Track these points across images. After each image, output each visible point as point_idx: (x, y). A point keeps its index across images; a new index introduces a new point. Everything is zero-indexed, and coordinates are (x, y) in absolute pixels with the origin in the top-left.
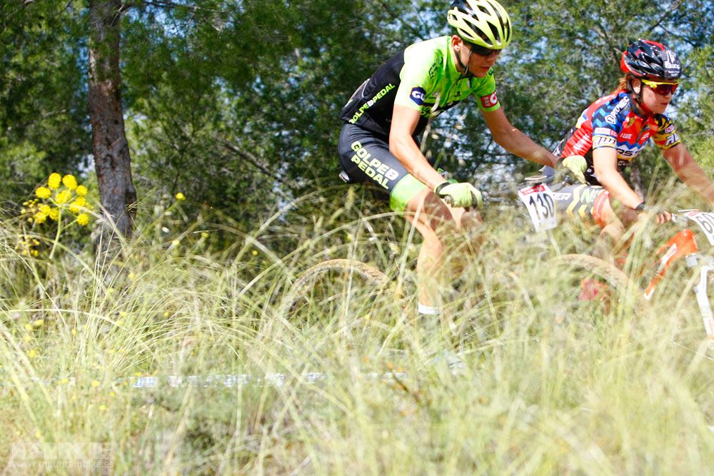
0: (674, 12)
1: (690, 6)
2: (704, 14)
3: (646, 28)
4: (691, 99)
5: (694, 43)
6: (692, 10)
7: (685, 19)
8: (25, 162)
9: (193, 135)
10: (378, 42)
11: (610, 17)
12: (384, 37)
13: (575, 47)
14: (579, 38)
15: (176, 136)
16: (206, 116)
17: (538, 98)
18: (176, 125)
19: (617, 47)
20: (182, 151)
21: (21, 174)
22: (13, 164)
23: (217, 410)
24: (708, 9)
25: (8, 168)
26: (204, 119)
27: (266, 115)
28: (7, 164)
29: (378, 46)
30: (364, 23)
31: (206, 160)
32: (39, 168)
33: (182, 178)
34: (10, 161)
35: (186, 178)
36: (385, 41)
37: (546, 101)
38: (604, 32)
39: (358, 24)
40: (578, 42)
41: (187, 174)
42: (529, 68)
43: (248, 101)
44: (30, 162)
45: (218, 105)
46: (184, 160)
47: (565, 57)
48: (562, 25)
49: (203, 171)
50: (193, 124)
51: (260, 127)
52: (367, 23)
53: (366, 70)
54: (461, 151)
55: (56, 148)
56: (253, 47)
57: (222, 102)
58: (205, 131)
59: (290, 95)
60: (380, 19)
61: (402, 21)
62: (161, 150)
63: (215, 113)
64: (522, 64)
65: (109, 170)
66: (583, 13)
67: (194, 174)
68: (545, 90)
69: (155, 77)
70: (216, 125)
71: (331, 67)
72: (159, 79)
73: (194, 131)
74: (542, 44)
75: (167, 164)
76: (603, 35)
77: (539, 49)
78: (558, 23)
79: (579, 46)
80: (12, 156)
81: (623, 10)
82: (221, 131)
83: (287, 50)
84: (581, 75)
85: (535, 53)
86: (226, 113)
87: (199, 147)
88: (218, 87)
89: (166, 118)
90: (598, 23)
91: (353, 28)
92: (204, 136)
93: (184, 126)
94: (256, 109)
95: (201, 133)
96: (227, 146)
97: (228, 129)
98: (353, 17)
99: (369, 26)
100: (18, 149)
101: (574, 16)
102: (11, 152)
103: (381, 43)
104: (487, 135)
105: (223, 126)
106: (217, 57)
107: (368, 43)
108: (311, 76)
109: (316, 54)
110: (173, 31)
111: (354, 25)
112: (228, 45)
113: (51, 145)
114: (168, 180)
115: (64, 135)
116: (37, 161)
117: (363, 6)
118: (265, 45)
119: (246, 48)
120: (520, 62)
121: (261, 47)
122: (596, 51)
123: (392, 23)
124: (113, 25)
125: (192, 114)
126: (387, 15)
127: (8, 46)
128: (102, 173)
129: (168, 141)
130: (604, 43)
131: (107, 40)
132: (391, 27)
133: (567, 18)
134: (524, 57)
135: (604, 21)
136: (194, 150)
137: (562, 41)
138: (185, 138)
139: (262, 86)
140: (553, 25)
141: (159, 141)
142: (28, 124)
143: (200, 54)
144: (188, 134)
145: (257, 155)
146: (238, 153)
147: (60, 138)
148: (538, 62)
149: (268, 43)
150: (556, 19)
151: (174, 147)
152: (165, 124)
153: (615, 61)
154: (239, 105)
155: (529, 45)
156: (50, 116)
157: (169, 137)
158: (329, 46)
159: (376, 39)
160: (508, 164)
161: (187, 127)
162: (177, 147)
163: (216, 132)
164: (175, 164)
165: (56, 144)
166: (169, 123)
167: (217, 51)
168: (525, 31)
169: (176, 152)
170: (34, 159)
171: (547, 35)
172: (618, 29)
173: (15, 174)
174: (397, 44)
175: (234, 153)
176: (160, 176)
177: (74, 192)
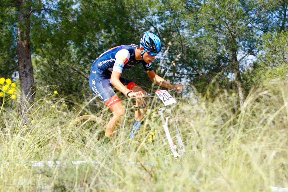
0: (256, 18)
1: (263, 16)
2: (268, 19)
3: (244, 24)
4: (262, 54)
5: (264, 31)
6: (264, 17)
7: (260, 21)
9: (59, 64)
11: (230, 19)
12: (138, 26)
13: (215, 31)
14: (217, 27)
15: (53, 65)
16: (65, 56)
17: (200, 52)
18: (52, 60)
19: (233, 32)
20: (55, 71)
23: (67, 177)
24: (270, 17)
26: (64, 58)
27: (89, 56)
29: (136, 29)
30: (130, 20)
31: (65, 75)
33: (54, 81)
35: (56, 82)
36: (138, 27)
37: (203, 53)
38: (227, 25)
39: (128, 20)
40: (217, 29)
41: (57, 80)
42: (197, 39)
43: (82, 51)
45: (70, 52)
46: (55, 74)
47: (211, 35)
48: (210, 22)
49: (63, 79)
50: (60, 60)
51: (87, 61)
52: (131, 20)
53: (130, 39)
54: (168, 72)
55: (3, 68)
56: (84, 28)
57: (71, 51)
58: (64, 62)
59: (99, 48)
60: (136, 18)
61: (145, 19)
62: (46, 70)
63: (69, 55)
64: (194, 38)
65: (25, 77)
66: (219, 18)
67: (59, 80)
68: (203, 48)
69: (44, 40)
70: (69, 60)
71: (116, 37)
72: (46, 41)
73: (60, 63)
74: (202, 30)
75: (48, 75)
76: (227, 27)
77: (201, 32)
78: (209, 21)
79: (217, 31)
81: (235, 17)
82: (71, 63)
83: (98, 30)
84: (218, 43)
85: (199, 34)
86: (73, 55)
87: (62, 69)
88: (70, 44)
89: (48, 57)
90: (225, 22)
91: (125, 21)
92: (64, 64)
93: (56, 60)
94: (85, 54)
95: (63, 63)
96: (73, 69)
97: (74, 62)
98: (125, 17)
99: (132, 21)
101: (215, 19)
103: (137, 28)
104: (179, 66)
105: (71, 61)
106: (70, 32)
107: (131, 28)
108: (108, 41)
109: (110, 32)
110: (52, 21)
111: (126, 20)
112: (74, 28)
113: (1, 67)
114: (49, 82)
115: (7, 63)
117: (130, 13)
119: (81, 29)
120: (193, 37)
121: (88, 28)
122: (224, 33)
123: (141, 20)
124: (28, 18)
125: (59, 55)
126: (139, 17)
128: (22, 78)
129: (49, 67)
130: (227, 30)
131: (25, 24)
132: (141, 21)
133: (213, 19)
134: (195, 35)
135: (227, 21)
136: (60, 70)
137: (210, 29)
138: (56, 65)
139: (88, 45)
140: (206, 22)
141: (46, 66)
143: (63, 31)
144: (57, 64)
145: (85, 73)
146: (77, 72)
147: (5, 64)
148: (200, 37)
149: (91, 27)
150: (208, 20)
151: (51, 69)
152: (48, 59)
153: (231, 37)
154: (78, 52)
155: (197, 30)
156: (1, 55)
157: (50, 65)
158: (115, 29)
159: (135, 26)
160: (187, 78)
161: (57, 61)
162: (53, 69)
163: (69, 63)
164: (52, 76)
165: (3, 66)
166: (50, 59)
167: (70, 29)
168: (195, 24)
169: (52, 71)
171: (204, 26)
172: (233, 24)
174: (143, 28)
175: (76, 72)
176: (45, 80)
177: (10, 85)
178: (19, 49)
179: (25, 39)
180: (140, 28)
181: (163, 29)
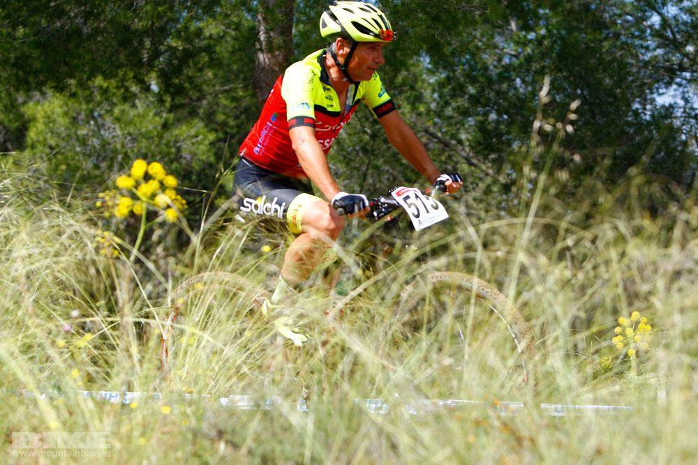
8: (193, 144)
10: (606, 15)
12: (615, 10)
15: (368, 120)
16: (403, 96)
20: (374, 136)
21: (189, 157)
22: (178, 145)
25: (173, 150)
27: (471, 96)
28: (172, 144)
29: (608, 20)
32: (209, 151)
33: (373, 167)
34: (176, 142)
35: (377, 168)
36: (615, 15)
41: (380, 162)
43: (448, 79)
44: (199, 143)
45: (419, 84)
46: (375, 147)
51: (464, 110)
55: (232, 128)
56: (444, 17)
59: (500, 74)
62: (350, 135)
63: (414, 93)
67: (387, 163)
70: (414, 108)
71: (546, 43)
75: (356, 150)
80: (177, 136)
82: (419, 114)
86: (427, 94)
94: (459, 90)
96: (426, 131)
97: (429, 111)
100: (184, 128)
102: (176, 132)
103: (610, 17)
105: (422, 109)
113: (225, 124)
114: (358, 169)
115: (242, 113)
116: (207, 142)
118: (460, 15)
119: (436, 19)
121: (454, 17)
127: (160, 9)
129: (358, 126)
142: (199, 99)
145: (461, 143)
146: (440, 141)
149: (465, 13)
151: (365, 132)
154: (441, 85)
156: (226, 91)
157: (359, 120)
159: (604, 11)
162: (369, 131)
163: (414, 115)
164: (364, 150)
165: (232, 122)
169: (367, 137)
170: (204, 139)
173: (181, 157)
174: (629, 18)
175: (436, 140)
176: (348, 164)
177: (161, 183)
178: (262, 75)
179: (279, 48)
180: (620, 16)
181: (685, 17)
